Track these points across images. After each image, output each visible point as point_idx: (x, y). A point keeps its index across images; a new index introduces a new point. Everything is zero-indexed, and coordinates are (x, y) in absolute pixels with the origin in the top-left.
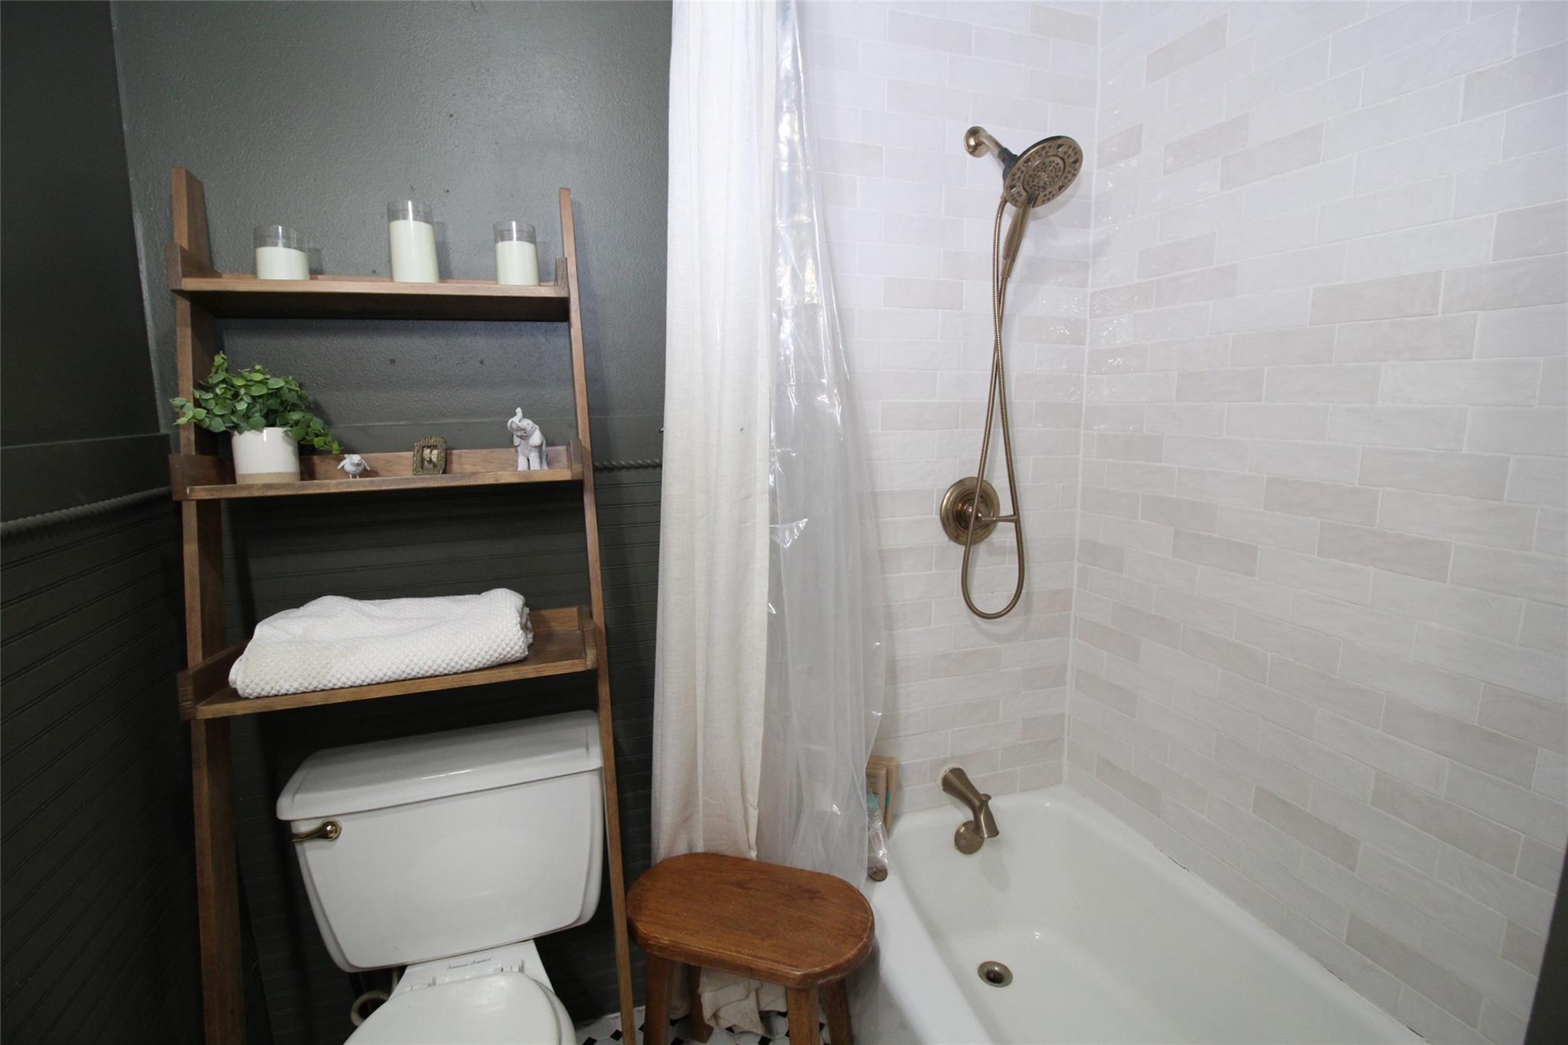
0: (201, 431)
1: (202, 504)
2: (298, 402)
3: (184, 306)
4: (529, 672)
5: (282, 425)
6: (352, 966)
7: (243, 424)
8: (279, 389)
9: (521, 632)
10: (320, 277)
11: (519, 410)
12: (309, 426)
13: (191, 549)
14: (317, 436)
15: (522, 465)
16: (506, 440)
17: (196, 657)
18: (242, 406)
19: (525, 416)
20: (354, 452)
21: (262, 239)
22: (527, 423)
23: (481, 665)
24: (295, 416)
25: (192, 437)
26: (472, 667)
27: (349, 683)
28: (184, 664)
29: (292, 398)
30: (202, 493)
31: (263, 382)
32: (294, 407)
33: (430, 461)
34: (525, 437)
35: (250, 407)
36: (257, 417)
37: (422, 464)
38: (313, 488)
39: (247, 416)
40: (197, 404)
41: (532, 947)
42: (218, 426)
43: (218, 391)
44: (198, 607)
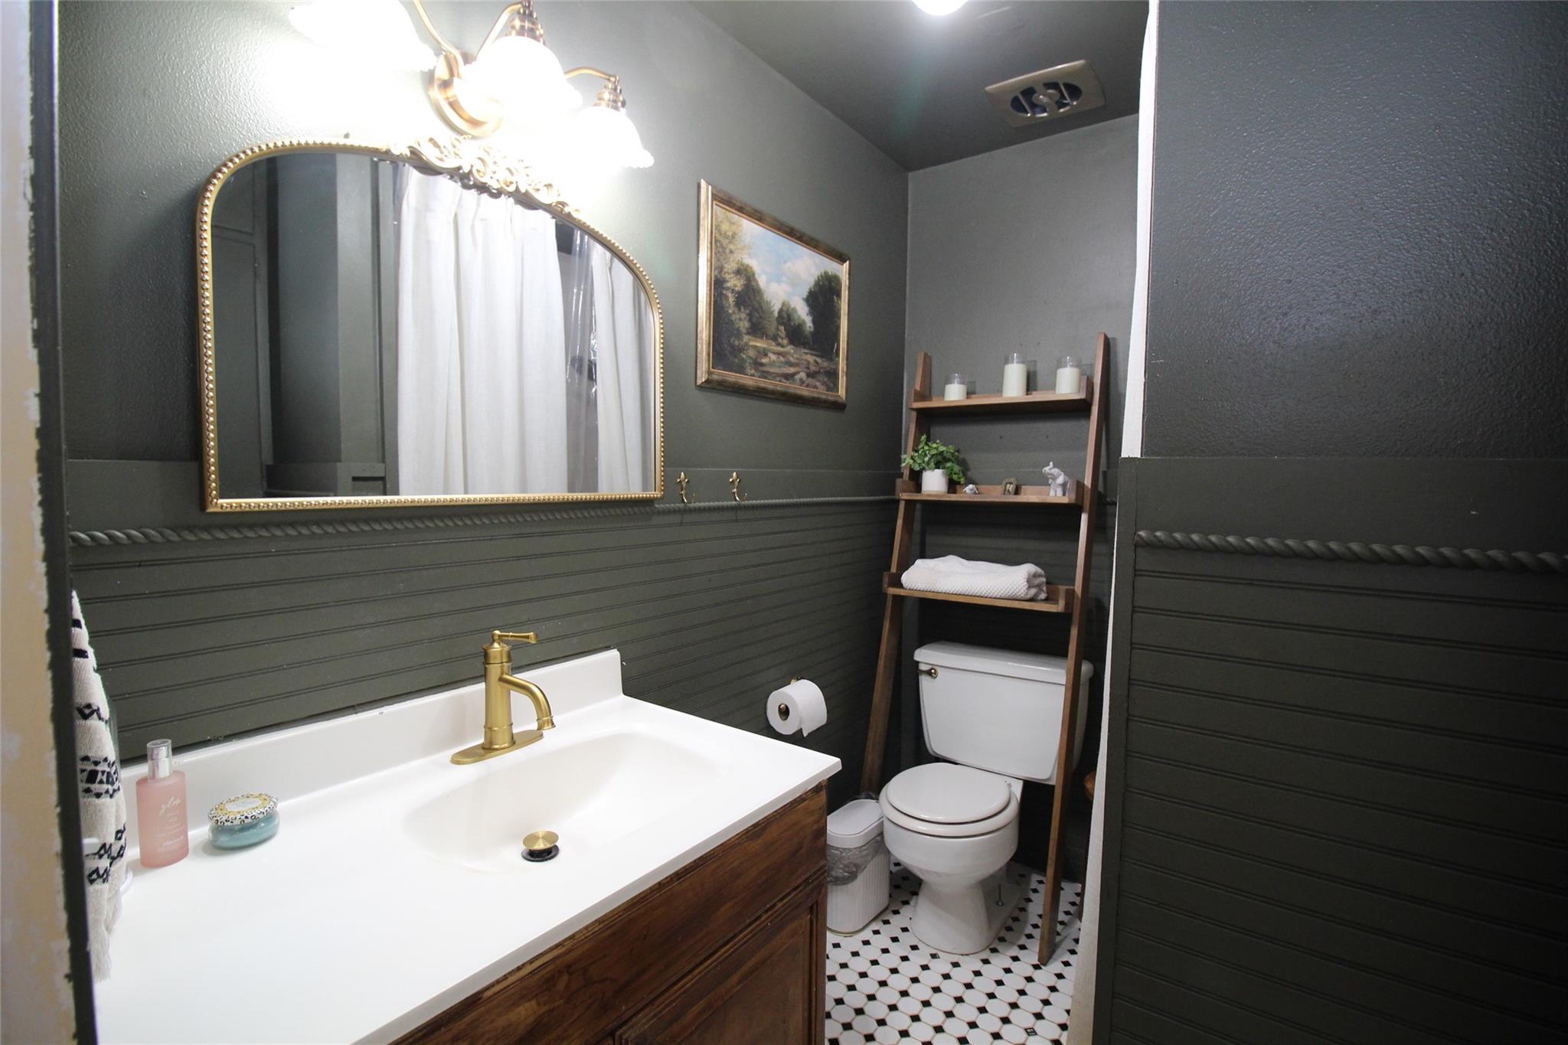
0: (912, 471)
1: (907, 501)
2: (951, 457)
3: (914, 414)
4: (1027, 606)
5: (942, 468)
6: (935, 752)
7: (927, 467)
8: (943, 452)
9: (1026, 583)
10: (973, 396)
11: (1051, 463)
12: (952, 470)
13: (900, 522)
14: (955, 474)
15: (1052, 493)
16: (1044, 481)
17: (894, 569)
18: (926, 459)
19: (1054, 467)
20: (973, 484)
21: (948, 381)
22: (1056, 471)
23: (1003, 596)
24: (949, 464)
25: (908, 472)
26: (998, 596)
27: (944, 591)
28: (889, 568)
29: (948, 456)
30: (905, 496)
31: (936, 448)
32: (949, 460)
33: (1009, 491)
34: (1054, 478)
35: (930, 459)
36: (932, 464)
37: (1005, 492)
38: (954, 497)
39: (928, 463)
40: (912, 458)
41: (1021, 783)
42: (917, 468)
43: (920, 452)
44: (898, 548)
